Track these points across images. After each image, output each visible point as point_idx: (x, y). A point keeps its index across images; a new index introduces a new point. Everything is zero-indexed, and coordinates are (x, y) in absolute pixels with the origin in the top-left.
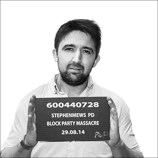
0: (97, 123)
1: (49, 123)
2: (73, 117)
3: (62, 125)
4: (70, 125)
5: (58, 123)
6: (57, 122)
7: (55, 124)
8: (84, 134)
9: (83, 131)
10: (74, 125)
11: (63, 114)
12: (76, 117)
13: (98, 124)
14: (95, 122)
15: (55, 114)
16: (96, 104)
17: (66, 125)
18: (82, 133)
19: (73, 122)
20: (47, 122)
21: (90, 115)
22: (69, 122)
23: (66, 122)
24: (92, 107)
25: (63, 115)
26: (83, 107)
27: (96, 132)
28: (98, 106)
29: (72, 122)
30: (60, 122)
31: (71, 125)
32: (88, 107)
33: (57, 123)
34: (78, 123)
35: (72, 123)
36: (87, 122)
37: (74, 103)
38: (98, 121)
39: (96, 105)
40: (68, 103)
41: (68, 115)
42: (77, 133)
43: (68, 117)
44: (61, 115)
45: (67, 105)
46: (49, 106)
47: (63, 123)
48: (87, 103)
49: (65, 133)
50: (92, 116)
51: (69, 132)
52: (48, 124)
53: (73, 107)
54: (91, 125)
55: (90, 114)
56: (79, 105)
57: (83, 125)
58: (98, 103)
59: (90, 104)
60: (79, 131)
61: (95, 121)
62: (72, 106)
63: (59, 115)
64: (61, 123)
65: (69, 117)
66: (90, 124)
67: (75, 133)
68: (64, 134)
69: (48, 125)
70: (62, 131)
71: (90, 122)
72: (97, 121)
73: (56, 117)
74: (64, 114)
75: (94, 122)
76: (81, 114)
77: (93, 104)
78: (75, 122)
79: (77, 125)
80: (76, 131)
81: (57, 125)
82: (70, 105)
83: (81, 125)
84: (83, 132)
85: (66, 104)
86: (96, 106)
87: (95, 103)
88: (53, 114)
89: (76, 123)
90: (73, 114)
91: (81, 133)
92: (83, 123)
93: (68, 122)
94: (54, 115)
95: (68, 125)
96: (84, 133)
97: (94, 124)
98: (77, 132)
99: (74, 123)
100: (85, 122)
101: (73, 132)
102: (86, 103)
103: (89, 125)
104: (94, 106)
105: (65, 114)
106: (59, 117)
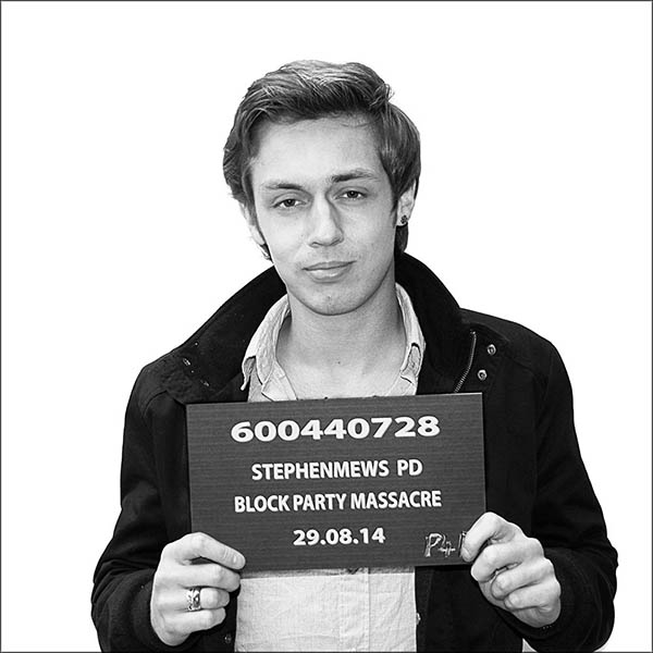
0: (432, 499)
1: (242, 504)
2: (336, 476)
3: (296, 508)
4: (327, 506)
5: (277, 501)
6: (275, 497)
7: (268, 504)
8: (381, 541)
9: (380, 531)
10: (341, 507)
11: (298, 465)
12: (348, 475)
13: (439, 504)
14: (426, 496)
15: (267, 467)
16: (428, 422)
17: (309, 508)
18: (374, 537)
19: (338, 496)
20: (237, 499)
21: (405, 468)
22: (321, 496)
23: (308, 497)
24: (413, 434)
25: (299, 470)
26: (376, 436)
27: (432, 535)
28: (436, 431)
29: (333, 496)
30: (286, 497)
31: (331, 507)
32: (397, 435)
33: (275, 503)
34: (358, 501)
35: (335, 500)
36: (395, 494)
37: (339, 423)
38: (439, 492)
39: (429, 426)
40: (318, 422)
41: (317, 470)
42: (356, 541)
43: (317, 476)
44: (290, 468)
45: (311, 430)
46: (242, 435)
47: (298, 500)
48: (393, 420)
49: (306, 540)
50: (412, 473)
51: (323, 537)
52: (240, 507)
53: (338, 437)
54: (408, 505)
55: (403, 465)
56: (359, 428)
57: (376, 507)
58: (434, 421)
59: (406, 423)
60: (361, 531)
61: (423, 493)
62: (333, 433)
63: (283, 469)
64: (290, 503)
65: (323, 476)
66: (404, 505)
67: (346, 539)
68: (304, 543)
69: (237, 510)
70: (296, 532)
71: (403, 494)
72: (434, 493)
73: (268, 477)
74: (302, 467)
75: (422, 496)
76: (369, 463)
77: (417, 426)
78: (344, 496)
79: (353, 507)
80: (349, 532)
81: (275, 509)
82: (323, 428)
83: (368, 507)
84: (379, 535)
85: (308, 426)
86: (429, 430)
87: (422, 421)
88: (259, 466)
89: (348, 500)
90: (337, 464)
91: (370, 538)
92: (377, 498)
93: (317, 496)
94: (263, 471)
95: (318, 508)
96: (381, 539)
97: (423, 505)
98: (356, 534)
99: (341, 501)
100: (385, 494)
101: (340, 536)
102: (390, 420)
103: (400, 506)
104: (419, 430)
105: (306, 465)
106: (281, 477)
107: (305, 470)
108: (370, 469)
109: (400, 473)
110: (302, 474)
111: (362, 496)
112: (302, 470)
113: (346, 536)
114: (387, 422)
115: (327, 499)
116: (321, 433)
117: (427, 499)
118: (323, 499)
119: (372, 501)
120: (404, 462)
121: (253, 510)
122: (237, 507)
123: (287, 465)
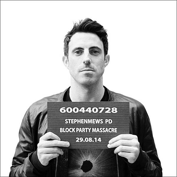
1: (62, 130)
2: (88, 123)
3: (77, 132)
4: (86, 132)
5: (72, 129)
7: (69, 130)
8: (100, 141)
9: (100, 138)
10: (89, 132)
11: (78, 120)
12: (92, 123)
13: (116, 132)
14: (113, 129)
15: (69, 120)
17: (80, 132)
19: (89, 128)
20: (61, 128)
23: (80, 129)
24: (110, 112)
26: (100, 112)
28: (116, 112)
29: (87, 128)
30: (74, 128)
32: (106, 112)
34: (94, 130)
35: (88, 130)
36: (104, 128)
37: (90, 108)
38: (116, 129)
40: (84, 108)
41: (83, 121)
42: (93, 141)
43: (83, 123)
44: (76, 120)
45: (82, 110)
46: (63, 111)
48: (105, 108)
50: (109, 123)
51: (84, 140)
53: (89, 112)
54: (108, 132)
56: (95, 110)
57: (99, 132)
58: (116, 109)
59: (108, 109)
60: (95, 138)
64: (75, 130)
65: (85, 123)
68: (79, 141)
69: (61, 132)
70: (77, 138)
71: (107, 129)
73: (69, 123)
77: (111, 110)
79: (93, 132)
81: (71, 132)
83: (97, 132)
87: (113, 109)
88: (67, 120)
89: (91, 130)
90: (89, 120)
91: (97, 140)
93: (83, 128)
95: (83, 132)
97: (112, 132)
98: (93, 139)
100: (102, 129)
103: (106, 132)
106: (73, 123)
107: (80, 121)
108: (98, 121)
109: (106, 123)
113: (90, 140)
114: (103, 109)
116: (85, 111)
118: (85, 129)
119: (98, 130)
120: (107, 120)
123: (75, 120)
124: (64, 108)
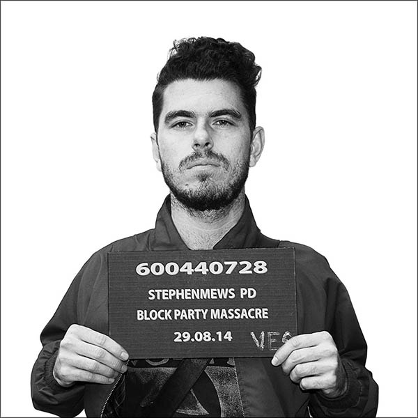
0: (262, 313)
1: (141, 315)
2: (202, 298)
3: (176, 318)
4: (196, 317)
5: (164, 313)
6: (163, 311)
7: (158, 315)
8: (230, 340)
9: (229, 333)
10: (205, 318)
11: (178, 291)
12: (209, 297)
14: (258, 311)
15: (158, 291)
16: (260, 264)
17: (184, 318)
18: (225, 337)
19: (202, 310)
21: (245, 293)
22: (192, 310)
23: (184, 311)
24: (251, 272)
25: (178, 294)
26: (227, 273)
28: (265, 270)
29: (200, 310)
30: (170, 311)
31: (198, 318)
32: (240, 272)
33: (163, 315)
34: (215, 314)
35: (201, 313)
36: (239, 310)
37: (204, 264)
38: (267, 310)
39: (260, 267)
40: (190, 263)
41: (189, 294)
42: (214, 340)
43: (190, 298)
44: (172, 293)
45: (187, 268)
46: (143, 271)
47: (177, 313)
48: (238, 263)
49: (182, 338)
50: (249, 296)
51: (192, 336)
52: (141, 317)
53: (203, 273)
54: (247, 317)
55: (244, 291)
56: (216, 268)
57: (226, 317)
58: (264, 264)
59: (246, 265)
60: (217, 333)
61: (257, 309)
62: (200, 270)
63: (168, 293)
64: (172, 314)
65: (193, 298)
66: (244, 317)
67: (207, 338)
68: (181, 340)
69: (139, 319)
70: (176, 333)
71: (244, 310)
72: (264, 310)
73: (159, 298)
74: (180, 292)
75: (256, 312)
76: (223, 290)
77: (253, 267)
78: (207, 310)
79: (212, 318)
80: (209, 334)
81: (163, 319)
82: (193, 268)
83: (222, 318)
84: (229, 336)
85: (185, 266)
86: (261, 270)
87: (256, 264)
88: (153, 291)
89: (209, 313)
90: (202, 290)
91: (222, 337)
92: (227, 312)
93: (189, 311)
94: (155, 294)
95: (190, 318)
96: (230, 338)
97: (257, 317)
98: (214, 335)
99: (205, 314)
100: (232, 310)
101: (203, 336)
102: (236, 263)
103: (242, 317)
104: (254, 270)
105: (182, 290)
106: (167, 298)
107: (182, 294)
108: (223, 294)
109: (242, 297)
110: (180, 296)
111: (218, 311)
112: (180, 294)
113: (207, 336)
114: (234, 264)
115: (196, 312)
116: (193, 270)
117: (259, 314)
118: (193, 312)
119: (224, 314)
120: (245, 289)
121: (149, 319)
122: (138, 317)
123: (170, 291)
124: (147, 264)
